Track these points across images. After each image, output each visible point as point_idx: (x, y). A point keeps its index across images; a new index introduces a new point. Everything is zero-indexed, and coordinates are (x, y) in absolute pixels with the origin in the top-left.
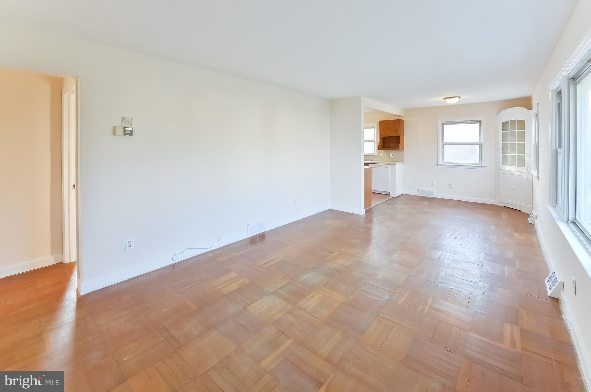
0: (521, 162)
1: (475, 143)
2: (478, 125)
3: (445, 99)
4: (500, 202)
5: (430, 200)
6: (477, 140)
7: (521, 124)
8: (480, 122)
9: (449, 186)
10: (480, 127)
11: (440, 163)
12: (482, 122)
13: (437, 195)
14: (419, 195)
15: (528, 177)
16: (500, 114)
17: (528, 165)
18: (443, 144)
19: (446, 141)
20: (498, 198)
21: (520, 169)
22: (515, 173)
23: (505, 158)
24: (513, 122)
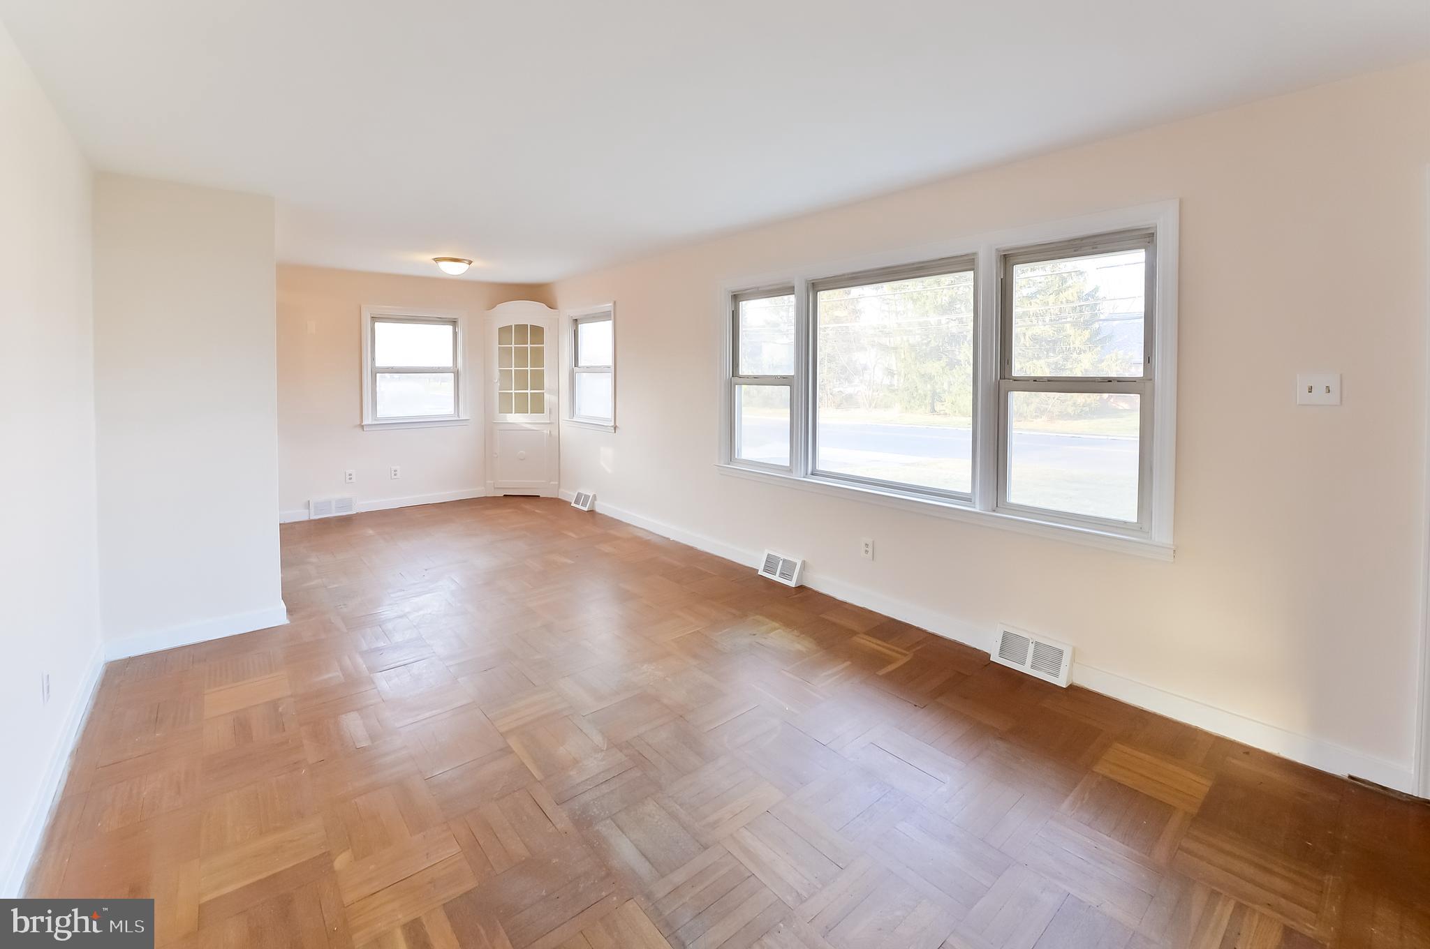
0: (538, 405)
1: (444, 368)
2: (448, 329)
3: (436, 260)
4: (495, 488)
5: (345, 522)
6: (448, 363)
7: (537, 332)
8: (454, 323)
9: (393, 475)
10: (455, 334)
11: (368, 420)
12: (460, 323)
13: (362, 505)
14: (311, 518)
15: (550, 432)
16: (494, 309)
17: (550, 410)
18: (375, 372)
19: (379, 363)
20: (491, 482)
21: (537, 417)
22: (525, 425)
23: (505, 398)
24: (521, 329)
